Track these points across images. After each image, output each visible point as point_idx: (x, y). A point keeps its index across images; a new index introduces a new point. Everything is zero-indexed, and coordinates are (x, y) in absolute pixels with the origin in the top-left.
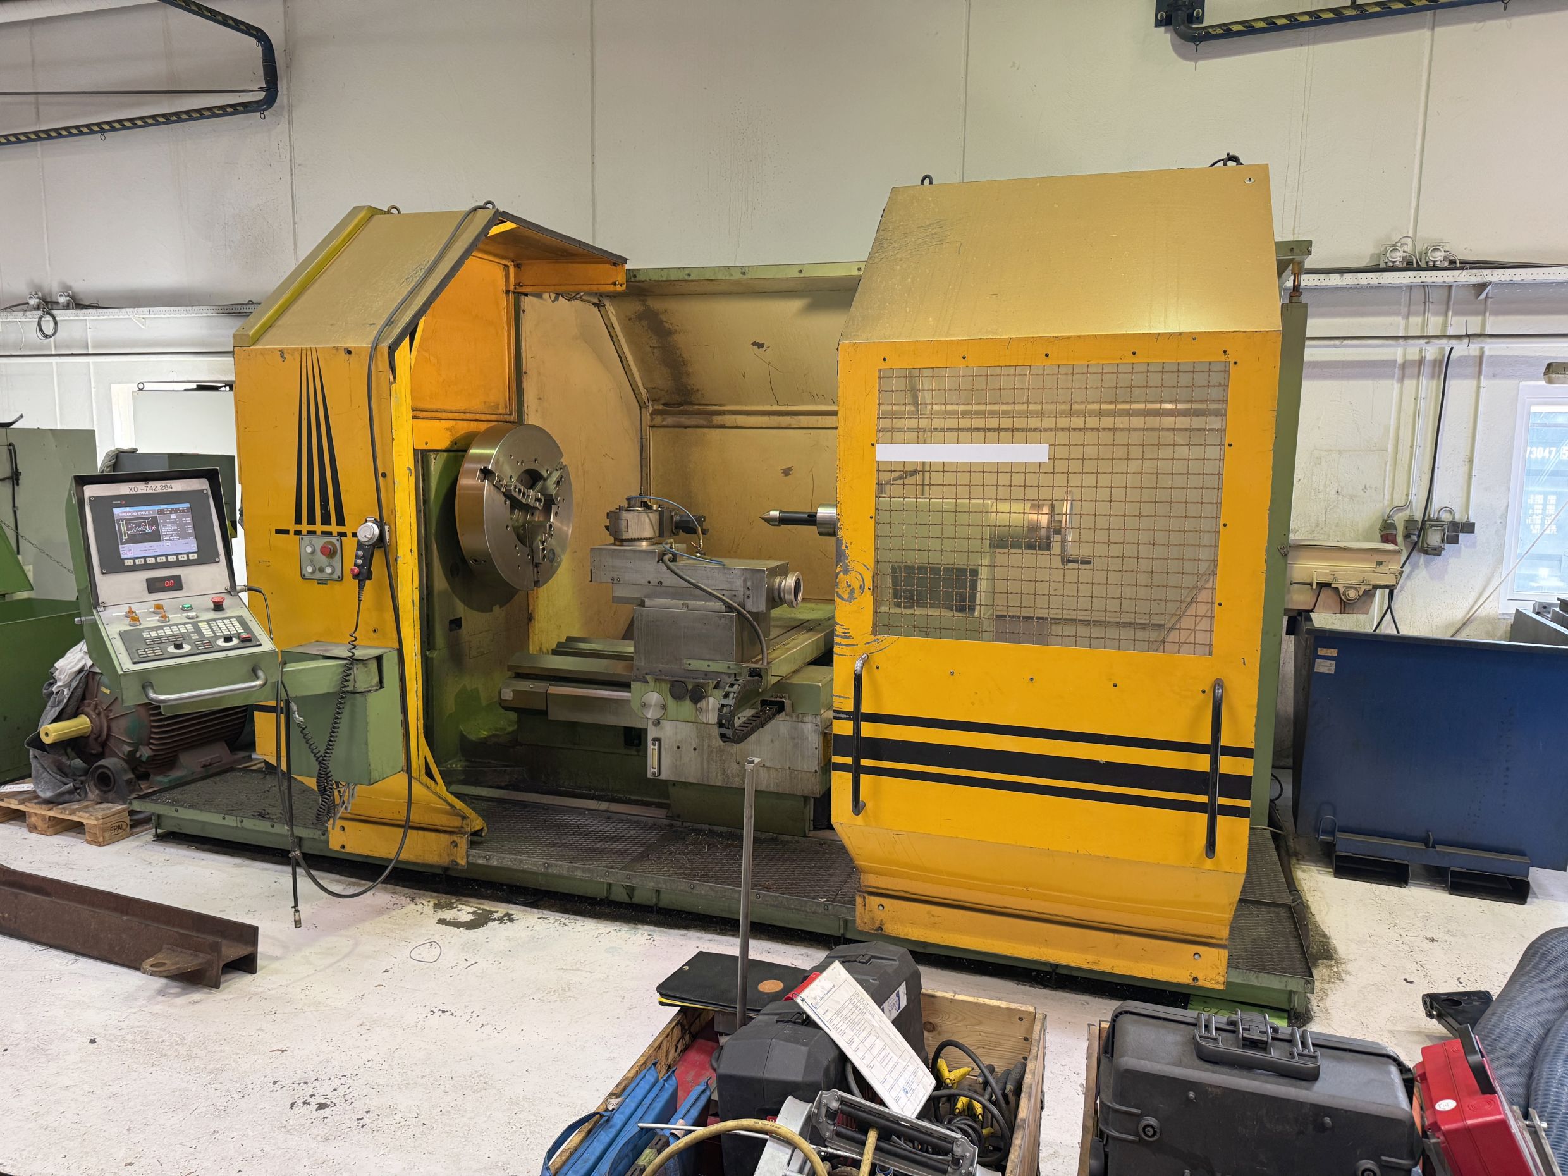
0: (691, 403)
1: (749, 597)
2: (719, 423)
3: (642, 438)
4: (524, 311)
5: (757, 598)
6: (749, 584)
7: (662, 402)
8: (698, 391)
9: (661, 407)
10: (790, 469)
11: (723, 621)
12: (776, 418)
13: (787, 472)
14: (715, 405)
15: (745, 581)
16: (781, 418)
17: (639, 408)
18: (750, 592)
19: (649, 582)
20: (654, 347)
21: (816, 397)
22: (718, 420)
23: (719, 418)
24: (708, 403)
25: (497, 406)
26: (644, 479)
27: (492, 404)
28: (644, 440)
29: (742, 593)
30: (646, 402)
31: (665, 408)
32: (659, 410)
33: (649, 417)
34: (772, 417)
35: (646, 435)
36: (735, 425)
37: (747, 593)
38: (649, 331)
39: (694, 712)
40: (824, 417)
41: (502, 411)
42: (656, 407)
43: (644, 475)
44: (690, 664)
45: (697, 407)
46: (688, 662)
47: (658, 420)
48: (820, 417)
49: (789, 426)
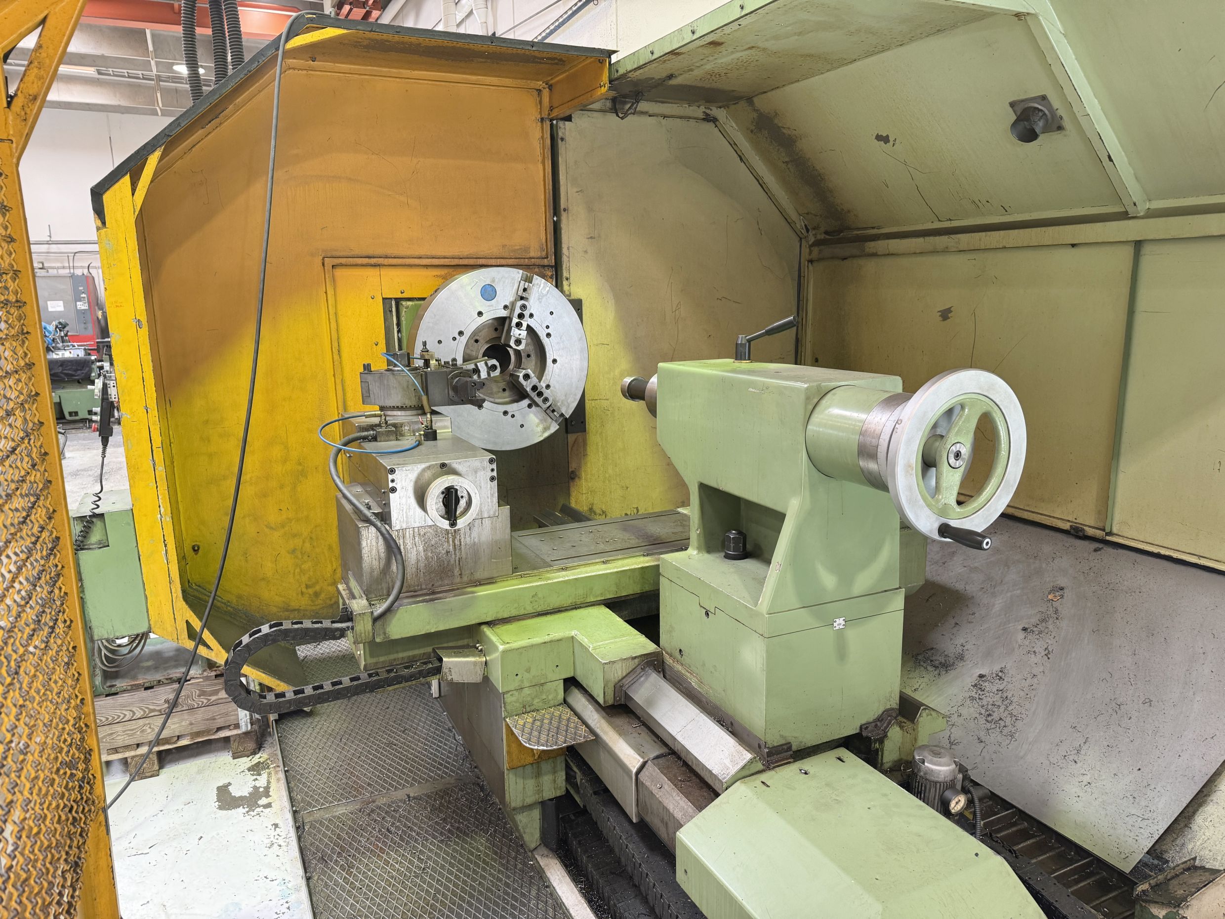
0: (848, 229)
2: (873, 251)
3: (799, 276)
4: (562, 139)
7: (823, 230)
8: (849, 211)
9: (822, 236)
10: (949, 310)
12: (933, 238)
13: (945, 315)
14: (873, 228)
16: (937, 238)
17: (796, 238)
20: (786, 162)
21: (980, 204)
22: (871, 246)
23: (872, 244)
24: (866, 226)
25: (526, 249)
27: (518, 247)
28: (801, 279)
30: (804, 231)
31: (827, 237)
32: (821, 240)
33: (809, 250)
34: (927, 239)
35: (804, 272)
36: (887, 252)
38: (774, 142)
40: (989, 233)
42: (818, 237)
45: (855, 232)
47: (817, 252)
48: (984, 234)
49: (946, 250)
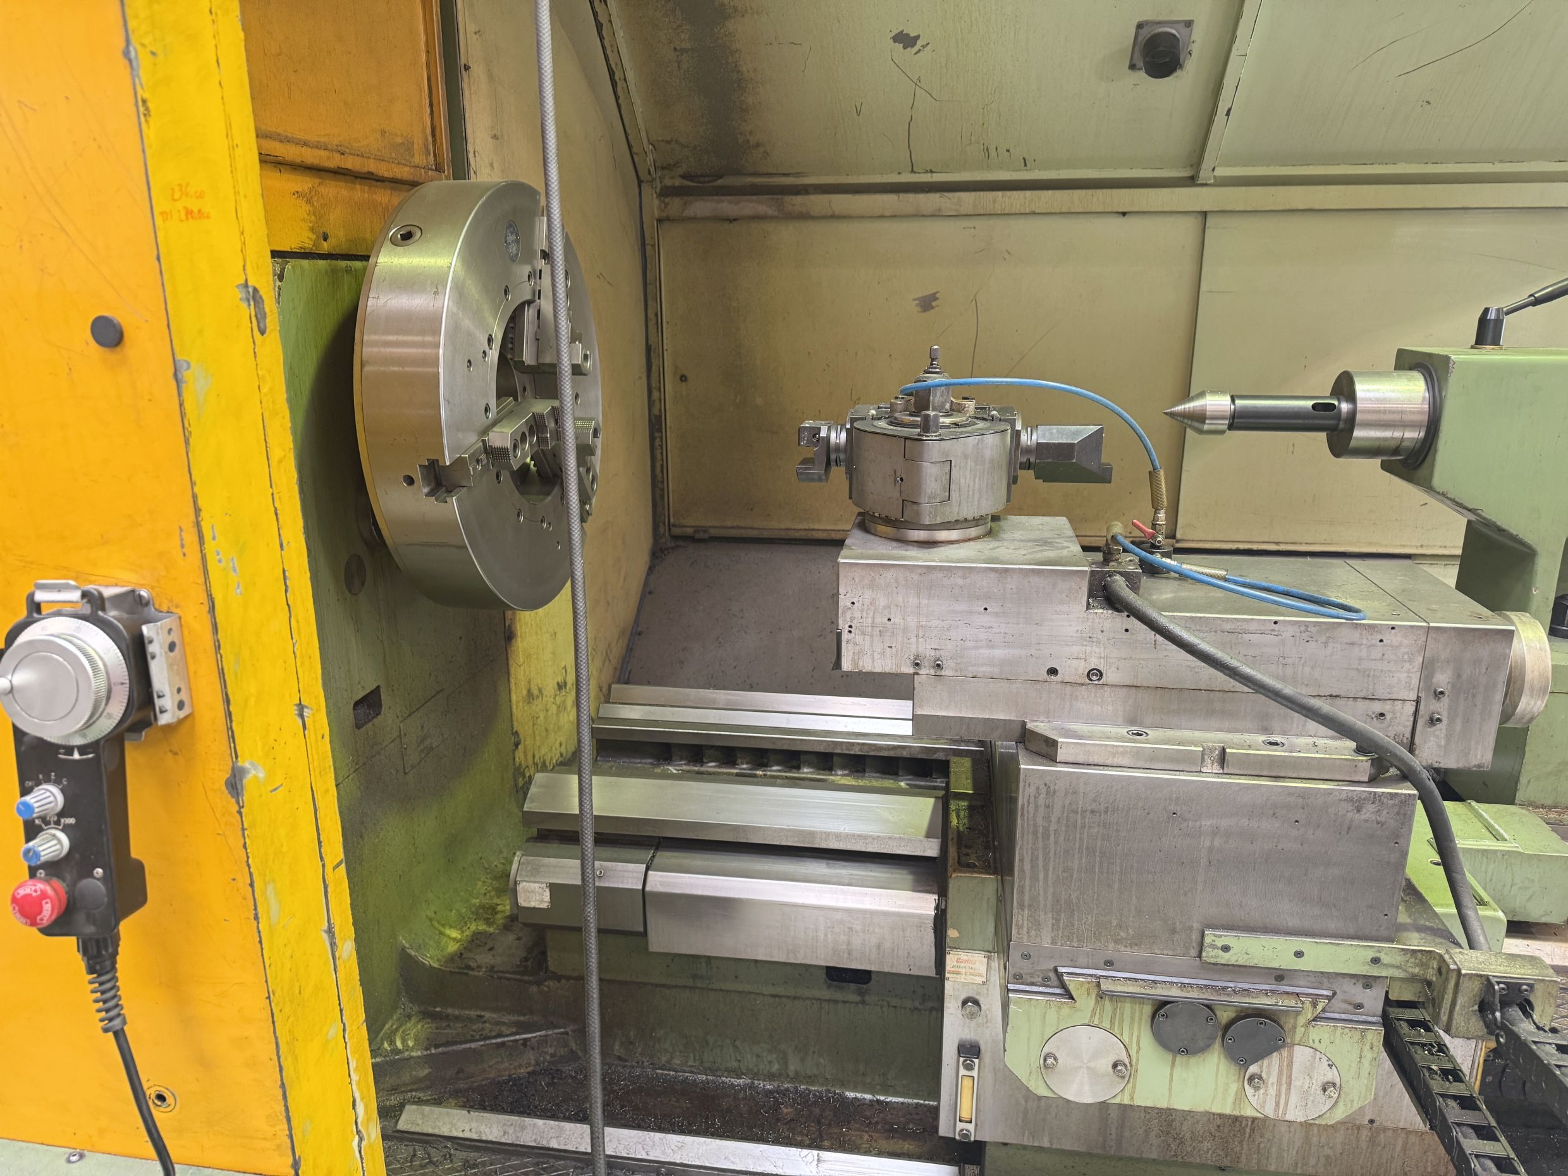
0: (739, 172)
1: (1433, 721)
3: (643, 245)
5: (1467, 721)
6: (1442, 679)
7: (680, 171)
8: (758, 145)
9: (678, 182)
10: (933, 297)
11: (1369, 812)
12: (911, 197)
13: (927, 303)
14: (791, 174)
15: (1428, 669)
16: (921, 196)
17: (636, 181)
18: (1441, 707)
19: (1053, 671)
20: (683, 51)
21: (994, 151)
22: (798, 202)
23: (799, 199)
24: (774, 171)
25: (408, 146)
26: (651, 324)
27: (399, 140)
28: (648, 248)
29: (1410, 708)
30: (652, 170)
31: (687, 183)
32: (674, 187)
33: (656, 202)
34: (903, 196)
35: (652, 238)
36: (830, 213)
37: (1430, 706)
39: (1234, 1087)
40: (1008, 193)
41: (418, 159)
42: (668, 182)
43: (651, 315)
44: (1226, 949)
45: (752, 179)
46: (1220, 943)
47: (675, 205)
48: (1000, 193)
49: (937, 213)
